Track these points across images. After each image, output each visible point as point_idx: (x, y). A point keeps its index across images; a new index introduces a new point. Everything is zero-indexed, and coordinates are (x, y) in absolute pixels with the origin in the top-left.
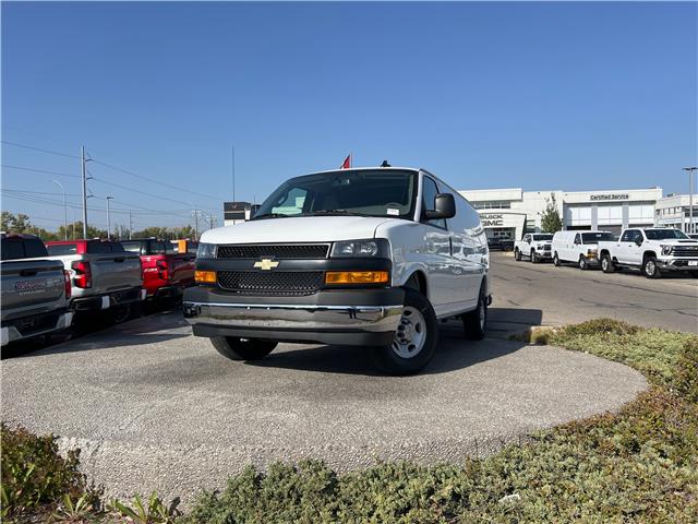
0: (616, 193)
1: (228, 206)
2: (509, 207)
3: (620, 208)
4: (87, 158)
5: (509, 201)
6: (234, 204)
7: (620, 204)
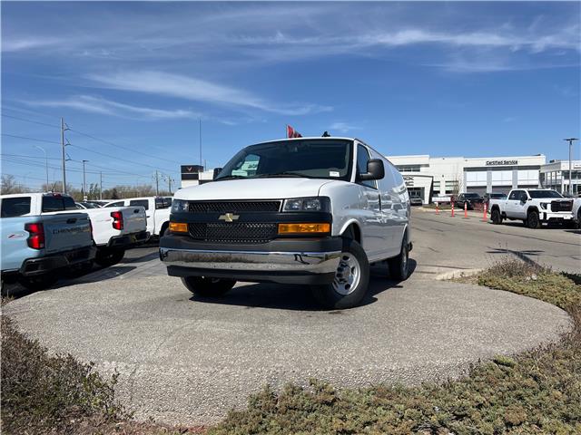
0: (508, 159)
1: (184, 168)
2: (419, 171)
3: (511, 172)
4: (65, 127)
5: (419, 166)
6: (190, 167)
7: (510, 168)
